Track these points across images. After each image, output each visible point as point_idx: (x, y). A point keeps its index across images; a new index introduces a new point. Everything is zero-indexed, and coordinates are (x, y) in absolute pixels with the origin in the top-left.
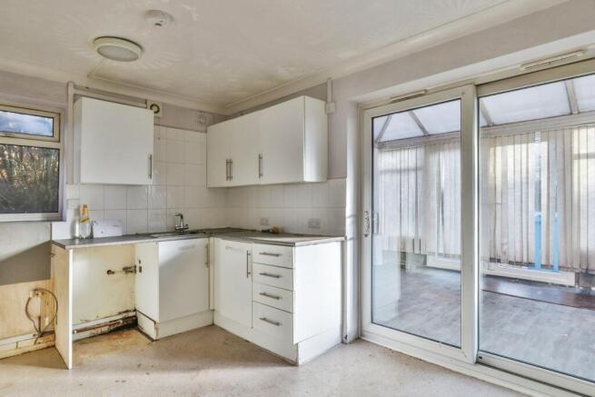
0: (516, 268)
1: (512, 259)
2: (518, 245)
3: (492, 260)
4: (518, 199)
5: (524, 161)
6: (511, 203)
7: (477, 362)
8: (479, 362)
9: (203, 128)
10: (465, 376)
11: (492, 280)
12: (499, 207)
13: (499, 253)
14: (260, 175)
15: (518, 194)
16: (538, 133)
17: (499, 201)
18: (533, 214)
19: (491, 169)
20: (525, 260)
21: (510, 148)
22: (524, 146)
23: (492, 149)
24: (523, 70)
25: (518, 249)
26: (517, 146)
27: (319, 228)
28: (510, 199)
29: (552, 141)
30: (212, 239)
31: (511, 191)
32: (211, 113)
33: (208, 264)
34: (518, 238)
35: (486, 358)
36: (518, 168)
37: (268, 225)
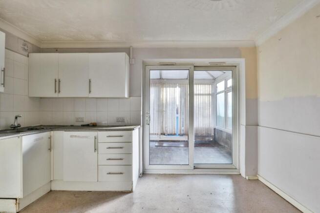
0: (169, 137)
1: (169, 133)
2: (171, 127)
3: (162, 134)
4: (171, 109)
5: (173, 94)
6: (168, 111)
7: (194, 168)
8: (195, 168)
9: (26, 53)
10: (191, 174)
11: (162, 142)
12: (164, 112)
13: (164, 131)
14: (90, 92)
15: (171, 107)
16: (177, 84)
17: (164, 110)
18: (176, 115)
19: (161, 97)
20: (173, 133)
21: (168, 89)
22: (173, 88)
23: (162, 89)
24: (209, 65)
25: (171, 129)
26: (171, 88)
27: (124, 122)
28: (168, 109)
29: (182, 88)
30: (52, 132)
31: (168, 107)
32: (32, 44)
33: (50, 149)
34: (171, 125)
35: (196, 166)
36: (171, 97)
37: (83, 122)
